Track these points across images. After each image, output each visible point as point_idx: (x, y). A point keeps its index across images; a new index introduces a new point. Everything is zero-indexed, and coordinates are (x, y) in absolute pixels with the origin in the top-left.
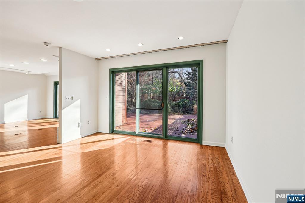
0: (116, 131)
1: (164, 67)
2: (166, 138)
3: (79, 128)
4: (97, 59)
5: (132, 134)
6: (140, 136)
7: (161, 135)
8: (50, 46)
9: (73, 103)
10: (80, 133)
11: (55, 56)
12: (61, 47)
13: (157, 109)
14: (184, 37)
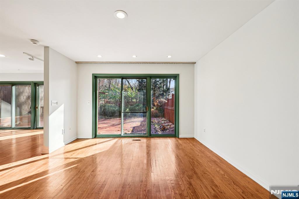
0: (98, 135)
1: (148, 77)
2: (150, 136)
3: (63, 135)
4: (77, 63)
5: (117, 137)
6: (126, 137)
7: (146, 134)
8: (38, 44)
9: (58, 108)
10: (64, 141)
11: (25, 53)
12: (48, 47)
13: (142, 112)
14: (172, 56)
